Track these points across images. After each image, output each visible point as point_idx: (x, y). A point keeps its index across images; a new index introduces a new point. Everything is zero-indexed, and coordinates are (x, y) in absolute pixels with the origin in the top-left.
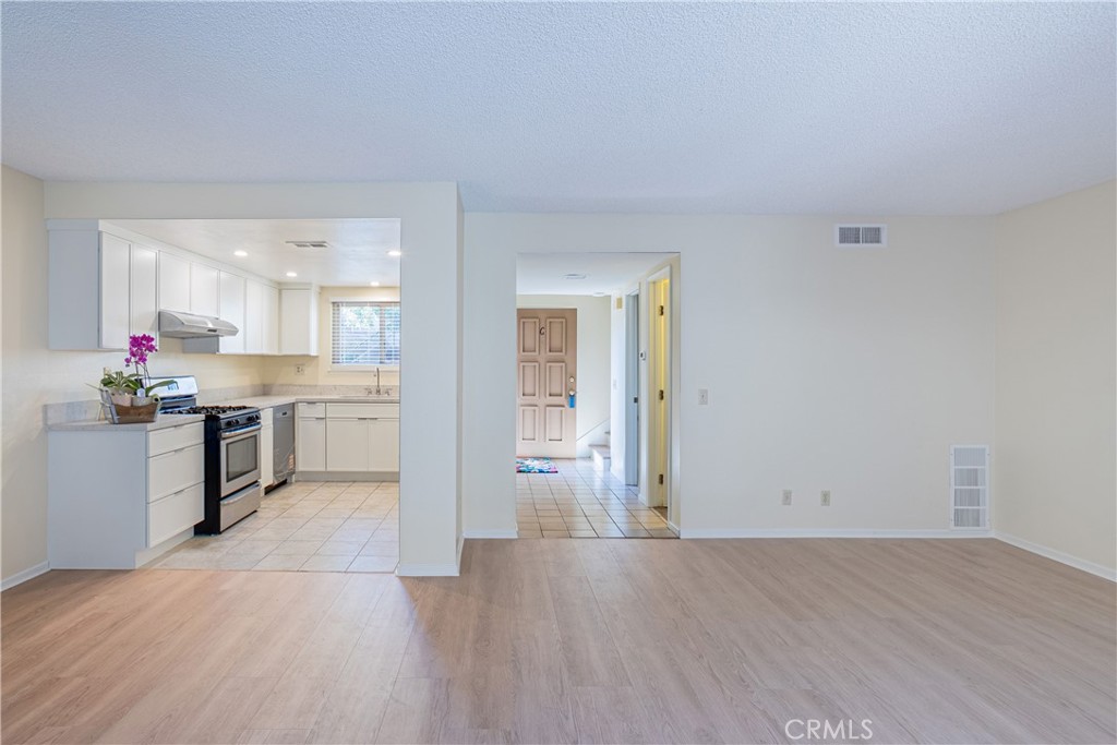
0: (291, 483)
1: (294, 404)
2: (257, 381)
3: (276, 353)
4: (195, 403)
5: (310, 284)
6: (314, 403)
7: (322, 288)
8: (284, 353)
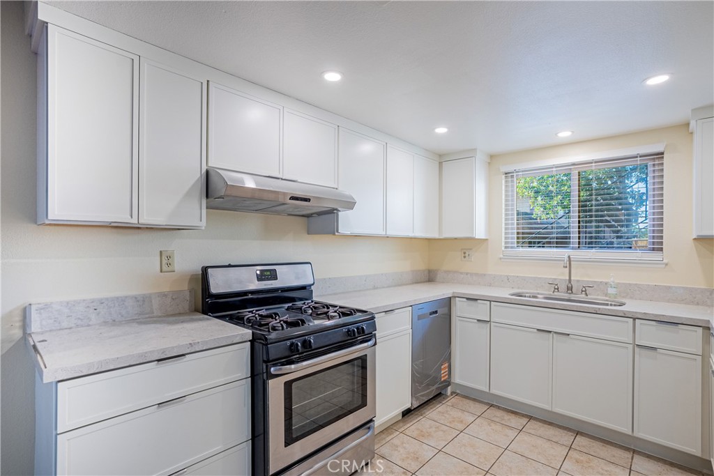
0: (448, 397)
1: (450, 298)
2: (422, 266)
3: (436, 236)
4: (310, 297)
5: (475, 149)
6: (477, 300)
7: (492, 157)
8: (446, 235)
